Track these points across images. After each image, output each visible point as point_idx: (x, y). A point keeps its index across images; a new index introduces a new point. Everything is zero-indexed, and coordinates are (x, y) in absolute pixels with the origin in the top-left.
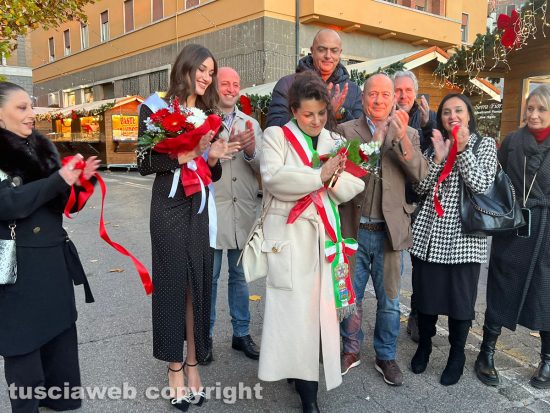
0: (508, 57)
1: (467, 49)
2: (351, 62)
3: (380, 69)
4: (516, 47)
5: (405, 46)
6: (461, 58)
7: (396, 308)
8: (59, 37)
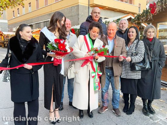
0: (153, 17)
1: (140, 14)
2: (105, 18)
3: (114, 20)
4: (155, 14)
5: (122, 14)
6: (139, 17)
7: (118, 92)
8: (16, 11)
